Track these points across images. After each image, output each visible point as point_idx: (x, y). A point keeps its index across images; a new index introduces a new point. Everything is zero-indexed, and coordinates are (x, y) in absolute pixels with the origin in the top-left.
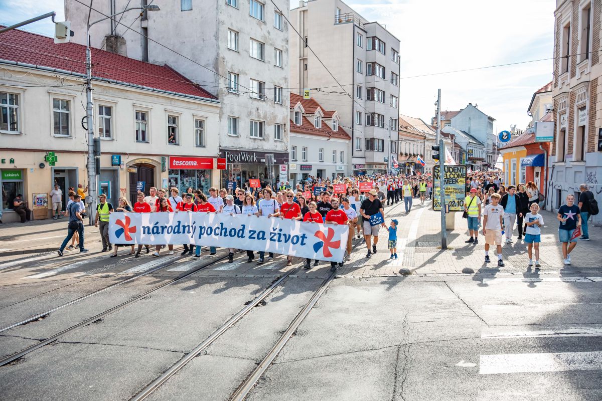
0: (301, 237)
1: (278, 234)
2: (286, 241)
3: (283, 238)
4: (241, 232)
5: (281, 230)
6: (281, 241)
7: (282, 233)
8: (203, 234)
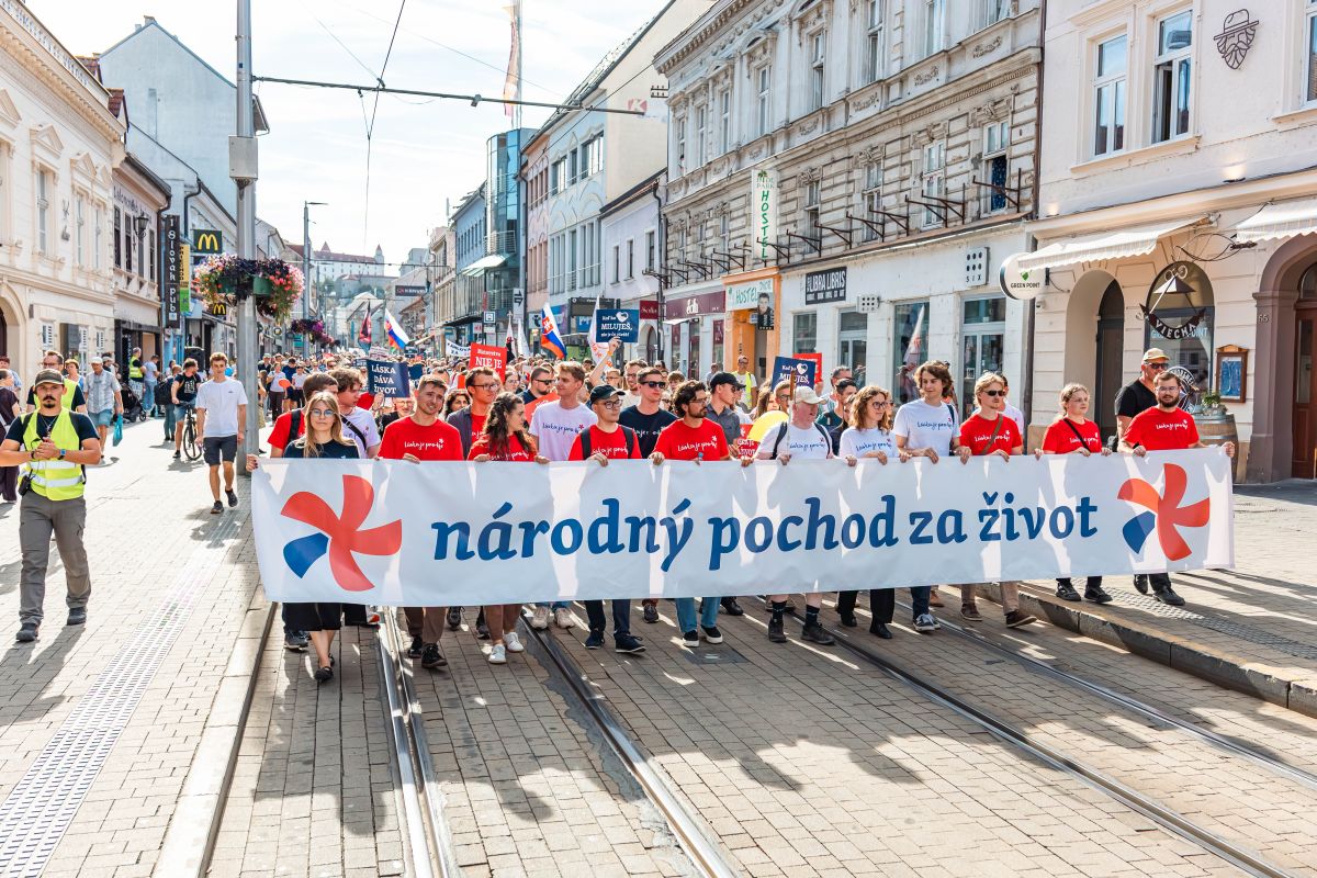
0: (1078, 510)
1: (1004, 512)
2: (1033, 533)
4: (882, 523)
5: (1009, 498)
6: (1018, 534)
7: (1015, 506)
8: (727, 550)
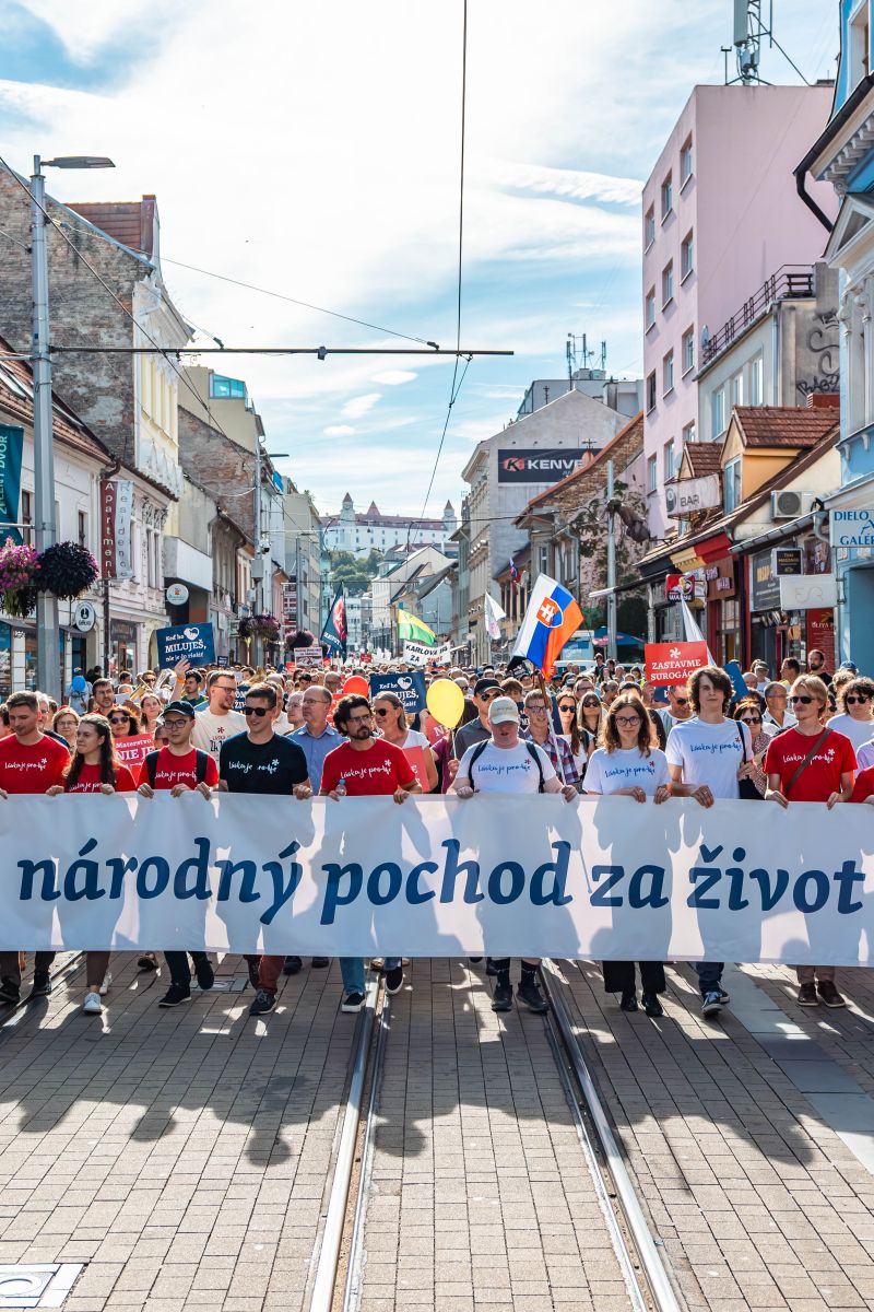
0: (837, 876)
1: (729, 872)
2: (768, 903)
3: (751, 890)
4: (549, 876)
5: (739, 854)
6: (746, 903)
7: (747, 866)
8: (346, 901)
